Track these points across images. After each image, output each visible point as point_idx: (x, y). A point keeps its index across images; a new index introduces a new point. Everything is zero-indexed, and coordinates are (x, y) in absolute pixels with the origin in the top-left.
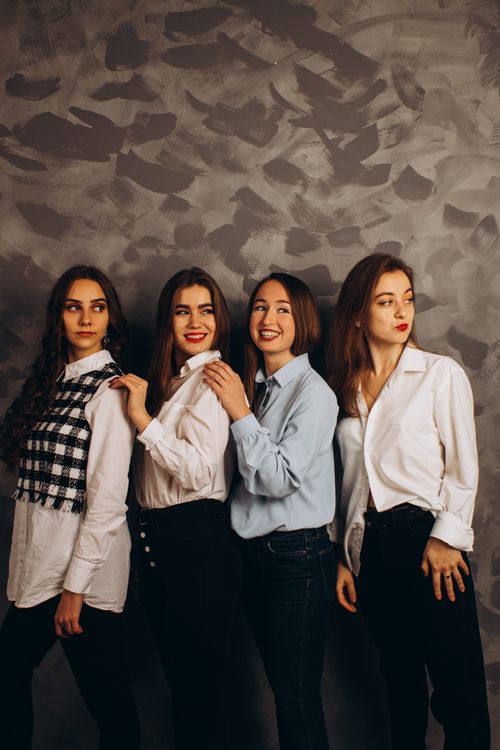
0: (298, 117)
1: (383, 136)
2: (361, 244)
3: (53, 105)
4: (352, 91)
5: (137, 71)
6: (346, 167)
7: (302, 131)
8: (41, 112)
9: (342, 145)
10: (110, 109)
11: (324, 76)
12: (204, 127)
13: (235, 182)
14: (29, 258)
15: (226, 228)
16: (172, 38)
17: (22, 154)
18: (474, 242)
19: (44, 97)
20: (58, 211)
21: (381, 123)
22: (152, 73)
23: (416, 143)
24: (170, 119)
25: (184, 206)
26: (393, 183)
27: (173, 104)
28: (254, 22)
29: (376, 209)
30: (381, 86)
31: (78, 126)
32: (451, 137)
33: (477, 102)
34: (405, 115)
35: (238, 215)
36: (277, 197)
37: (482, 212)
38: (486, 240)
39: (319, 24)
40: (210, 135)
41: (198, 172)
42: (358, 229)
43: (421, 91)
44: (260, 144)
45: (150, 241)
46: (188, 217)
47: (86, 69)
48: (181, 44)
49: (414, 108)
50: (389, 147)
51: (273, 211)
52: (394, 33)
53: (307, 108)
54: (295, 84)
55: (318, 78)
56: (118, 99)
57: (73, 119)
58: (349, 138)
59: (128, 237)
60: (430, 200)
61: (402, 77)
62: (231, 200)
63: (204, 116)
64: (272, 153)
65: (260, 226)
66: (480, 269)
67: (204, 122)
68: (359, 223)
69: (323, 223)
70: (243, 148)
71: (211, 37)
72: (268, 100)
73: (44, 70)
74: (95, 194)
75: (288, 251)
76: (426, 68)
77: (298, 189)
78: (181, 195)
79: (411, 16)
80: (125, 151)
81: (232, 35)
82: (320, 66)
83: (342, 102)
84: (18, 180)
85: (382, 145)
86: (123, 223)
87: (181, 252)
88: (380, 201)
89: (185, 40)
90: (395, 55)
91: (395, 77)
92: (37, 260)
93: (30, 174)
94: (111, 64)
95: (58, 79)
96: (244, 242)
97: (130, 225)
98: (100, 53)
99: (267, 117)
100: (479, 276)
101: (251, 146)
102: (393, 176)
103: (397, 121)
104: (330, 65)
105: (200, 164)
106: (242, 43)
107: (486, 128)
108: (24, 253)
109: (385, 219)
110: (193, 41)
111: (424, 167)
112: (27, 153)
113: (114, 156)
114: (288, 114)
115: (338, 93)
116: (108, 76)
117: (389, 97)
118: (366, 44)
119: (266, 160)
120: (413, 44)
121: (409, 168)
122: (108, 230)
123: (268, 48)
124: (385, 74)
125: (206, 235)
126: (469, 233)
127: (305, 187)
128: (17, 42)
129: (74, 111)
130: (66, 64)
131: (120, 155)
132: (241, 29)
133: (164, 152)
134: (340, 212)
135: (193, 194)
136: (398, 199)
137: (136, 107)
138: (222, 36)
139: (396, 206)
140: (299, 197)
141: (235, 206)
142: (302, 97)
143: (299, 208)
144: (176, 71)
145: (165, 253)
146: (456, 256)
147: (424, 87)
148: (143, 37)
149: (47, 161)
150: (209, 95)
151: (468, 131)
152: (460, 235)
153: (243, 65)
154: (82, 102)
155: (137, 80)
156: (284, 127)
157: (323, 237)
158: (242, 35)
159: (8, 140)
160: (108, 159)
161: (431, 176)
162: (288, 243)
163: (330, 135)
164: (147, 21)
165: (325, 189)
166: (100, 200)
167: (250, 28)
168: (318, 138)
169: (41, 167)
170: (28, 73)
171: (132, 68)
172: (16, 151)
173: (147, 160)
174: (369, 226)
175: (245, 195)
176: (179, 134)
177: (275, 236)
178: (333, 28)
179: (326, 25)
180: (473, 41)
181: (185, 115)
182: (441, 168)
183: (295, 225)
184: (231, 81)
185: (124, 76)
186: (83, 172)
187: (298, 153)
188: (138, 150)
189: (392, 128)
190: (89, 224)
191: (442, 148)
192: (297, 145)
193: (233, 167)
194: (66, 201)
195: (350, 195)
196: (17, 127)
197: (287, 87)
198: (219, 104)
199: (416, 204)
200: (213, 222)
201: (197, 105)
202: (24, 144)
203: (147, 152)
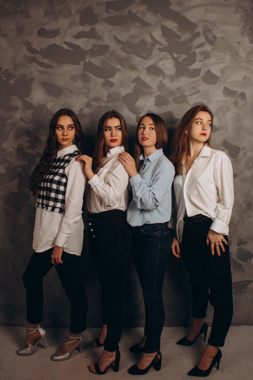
0: (161, 47)
1: (198, 56)
2: (187, 102)
3: (57, 41)
4: (185, 37)
5: (93, 26)
6: (182, 69)
7: (163, 53)
8: (52, 43)
9: (180, 60)
10: (82, 43)
11: (173, 30)
12: (121, 51)
13: (133, 75)
14: (46, 106)
15: (130, 94)
16: (108, 12)
17: (43, 61)
18: (236, 103)
19: (53, 37)
20: (58, 86)
21: (197, 51)
22: (100, 27)
23: (212, 60)
24: (107, 47)
25: (112, 84)
26: (202, 77)
27: (108, 41)
28: (144, 6)
29: (194, 88)
30: (198, 34)
31: (67, 50)
32: (228, 58)
33: (239, 43)
34: (208, 48)
35: (135, 89)
36: (152, 82)
37: (240, 91)
38: (241, 102)
39: (172, 7)
40: (124, 54)
41: (118, 70)
42: (186, 96)
43: (215, 37)
44: (145, 58)
45: (97, 99)
46: (113, 89)
47: (71, 25)
48: (112, 15)
49: (212, 44)
50: (201, 61)
51: (150, 88)
52: (204, 12)
53: (166, 43)
54: (161, 33)
55: (171, 30)
56: (85, 38)
57: (65, 47)
58: (184, 57)
59: (88, 97)
60: (217, 84)
61: (207, 31)
62: (132, 82)
63: (121, 46)
64: (150, 63)
65: (144, 94)
66: (238, 115)
67: (121, 49)
68: (187, 94)
69: (171, 93)
70: (138, 60)
71: (125, 12)
72: (149, 40)
74: (74, 78)
75: (156, 105)
76: (217, 27)
77: (161, 78)
78: (111, 80)
79: (211, 4)
80: (87, 60)
81: (134, 11)
82: (172, 25)
83: (180, 41)
84: (42, 72)
85: (198, 60)
86: (85, 91)
87: (110, 104)
88: (196, 84)
89: (113, 13)
90: (205, 21)
91: (204, 31)
92: (49, 107)
93: (47, 70)
94: (82, 24)
95: (59, 30)
96: (137, 100)
97: (89, 92)
98: (77, 18)
99: (148, 47)
100: (238, 118)
101: (141, 59)
102: (202, 74)
103: (204, 50)
104: (176, 25)
105: (119, 67)
106: (138, 15)
107: (242, 54)
108: (44, 104)
109: (198, 92)
110: (117, 14)
111: (216, 70)
112: (46, 61)
113: (82, 63)
114: (157, 46)
115: (179, 37)
116: (80, 28)
117: (201, 40)
118: (192, 16)
119: (147, 65)
120: (212, 17)
121: (209, 70)
122: (79, 94)
123: (149, 17)
124: (200, 29)
125: (121, 97)
126: (234, 99)
127: (164, 77)
128: (42, 14)
129: (66, 43)
130: (63, 23)
131: (85, 62)
132: (138, 9)
133: (104, 61)
134: (179, 89)
135: (116, 79)
136: (204, 84)
137: (92, 42)
138: (130, 12)
139: (203, 87)
140: (161, 82)
141: (133, 85)
142: (164, 39)
143: (161, 86)
144: (110, 26)
145: (103, 104)
146: (228, 109)
147: (217, 36)
148: (96, 12)
149: (54, 64)
150: (123, 37)
151: (235, 55)
152: (230, 100)
153: (139, 24)
154: (69, 40)
155: (93, 30)
156: (155, 51)
157: (171, 99)
158: (138, 12)
159: (38, 55)
160: (80, 64)
161: (218, 74)
162: (156, 101)
163: (175, 55)
164: (98, 5)
165: (172, 78)
166: (76, 81)
167: (142, 8)
168: (170, 57)
169: (51, 67)
170: (47, 27)
171: (91, 25)
172: (41, 60)
173: (96, 64)
174: (191, 95)
175: (138, 80)
176: (110, 54)
177: (150, 98)
178: (178, 9)
179: (175, 8)
180: (238, 16)
181: (113, 45)
182: (223, 71)
183: (159, 94)
184: (133, 31)
185: (87, 28)
186: (69, 69)
187: (162, 63)
188: (93, 60)
189: (203, 53)
190: (71, 92)
191: (223, 62)
192: (161, 59)
193: (133, 68)
194: (61, 82)
195: (183, 82)
196: (41, 50)
197: (157, 34)
198: (127, 41)
199: (212, 86)
200: (124, 92)
201: (118, 41)
202: (45, 57)
203: (96, 61)
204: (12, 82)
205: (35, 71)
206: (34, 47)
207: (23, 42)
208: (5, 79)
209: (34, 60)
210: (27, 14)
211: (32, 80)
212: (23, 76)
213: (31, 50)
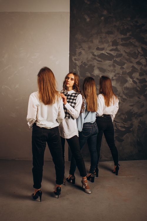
0: (141, 55)
5: (117, 47)
7: (142, 57)
8: (102, 53)
10: (112, 53)
13: (131, 65)
14: (99, 76)
15: (130, 72)
16: (122, 42)
19: (102, 50)
22: (119, 47)
24: (122, 54)
25: (124, 68)
27: (122, 52)
28: (135, 39)
31: (108, 55)
35: (132, 70)
36: (138, 67)
39: (145, 40)
40: (128, 57)
41: (126, 63)
44: (135, 59)
45: (118, 74)
46: (124, 70)
47: (109, 46)
48: (124, 43)
51: (137, 69)
53: (143, 53)
55: (145, 48)
56: (114, 51)
59: (115, 73)
62: (131, 67)
64: (137, 60)
65: (135, 72)
67: (127, 55)
69: (145, 71)
70: (133, 59)
71: (128, 42)
72: (137, 52)
73: (102, 46)
74: (110, 66)
75: (139, 76)
77: (141, 66)
78: (123, 66)
80: (114, 59)
81: (131, 41)
82: (145, 46)
84: (98, 63)
86: (114, 71)
87: (123, 75)
93: (100, 63)
94: (113, 46)
95: (104, 48)
96: (132, 74)
97: (115, 71)
98: (111, 44)
99: (137, 54)
105: (126, 62)
106: (133, 43)
112: (99, 59)
113: (113, 60)
116: (112, 48)
119: (136, 61)
122: (112, 72)
123: (137, 44)
125: (127, 73)
127: (142, 66)
128: (98, 42)
129: (107, 53)
130: (105, 45)
133: (121, 60)
135: (125, 66)
137: (116, 52)
138: (130, 41)
140: (141, 67)
141: (131, 68)
142: (142, 51)
143: (141, 69)
144: (123, 47)
145: (121, 76)
148: (118, 41)
149: (102, 61)
150: (128, 51)
153: (133, 46)
155: (117, 48)
156: (139, 56)
157: (145, 74)
158: (133, 41)
159: (96, 57)
160: (112, 61)
162: (139, 74)
164: (118, 39)
165: (145, 66)
166: (111, 67)
168: (144, 58)
169: (101, 61)
170: (100, 47)
172: (97, 59)
175: (133, 67)
176: (123, 57)
177: (137, 73)
181: (124, 54)
183: (140, 72)
184: (131, 49)
185: (114, 47)
186: (108, 62)
187: (141, 60)
188: (116, 59)
190: (109, 71)
193: (131, 62)
194: (105, 67)
196: (98, 55)
197: (140, 50)
200: (128, 71)
201: (126, 52)
202: (99, 58)
203: (118, 60)
204: (87, 67)
205: (95, 63)
206: (95, 54)
207: (91, 52)
208: (84, 66)
209: (95, 59)
210: (92, 42)
211: (94, 66)
212: (91, 65)
213: (94, 55)
